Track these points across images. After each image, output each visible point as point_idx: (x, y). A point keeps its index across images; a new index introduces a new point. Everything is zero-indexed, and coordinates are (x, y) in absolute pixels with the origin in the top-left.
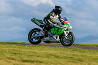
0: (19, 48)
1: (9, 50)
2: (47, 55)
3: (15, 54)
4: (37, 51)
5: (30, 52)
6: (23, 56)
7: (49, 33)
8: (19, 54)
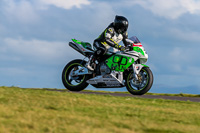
0: (139, 104)
1: (118, 108)
2: (196, 119)
3: (131, 116)
4: (174, 111)
5: (161, 112)
6: (146, 120)
7: (103, 67)
8: (139, 116)
